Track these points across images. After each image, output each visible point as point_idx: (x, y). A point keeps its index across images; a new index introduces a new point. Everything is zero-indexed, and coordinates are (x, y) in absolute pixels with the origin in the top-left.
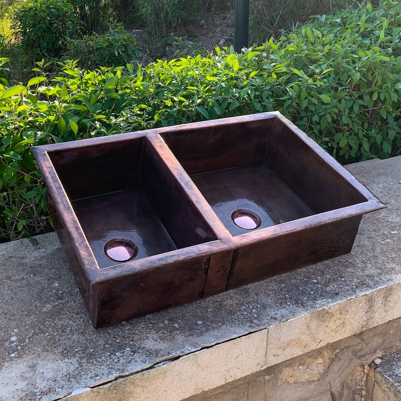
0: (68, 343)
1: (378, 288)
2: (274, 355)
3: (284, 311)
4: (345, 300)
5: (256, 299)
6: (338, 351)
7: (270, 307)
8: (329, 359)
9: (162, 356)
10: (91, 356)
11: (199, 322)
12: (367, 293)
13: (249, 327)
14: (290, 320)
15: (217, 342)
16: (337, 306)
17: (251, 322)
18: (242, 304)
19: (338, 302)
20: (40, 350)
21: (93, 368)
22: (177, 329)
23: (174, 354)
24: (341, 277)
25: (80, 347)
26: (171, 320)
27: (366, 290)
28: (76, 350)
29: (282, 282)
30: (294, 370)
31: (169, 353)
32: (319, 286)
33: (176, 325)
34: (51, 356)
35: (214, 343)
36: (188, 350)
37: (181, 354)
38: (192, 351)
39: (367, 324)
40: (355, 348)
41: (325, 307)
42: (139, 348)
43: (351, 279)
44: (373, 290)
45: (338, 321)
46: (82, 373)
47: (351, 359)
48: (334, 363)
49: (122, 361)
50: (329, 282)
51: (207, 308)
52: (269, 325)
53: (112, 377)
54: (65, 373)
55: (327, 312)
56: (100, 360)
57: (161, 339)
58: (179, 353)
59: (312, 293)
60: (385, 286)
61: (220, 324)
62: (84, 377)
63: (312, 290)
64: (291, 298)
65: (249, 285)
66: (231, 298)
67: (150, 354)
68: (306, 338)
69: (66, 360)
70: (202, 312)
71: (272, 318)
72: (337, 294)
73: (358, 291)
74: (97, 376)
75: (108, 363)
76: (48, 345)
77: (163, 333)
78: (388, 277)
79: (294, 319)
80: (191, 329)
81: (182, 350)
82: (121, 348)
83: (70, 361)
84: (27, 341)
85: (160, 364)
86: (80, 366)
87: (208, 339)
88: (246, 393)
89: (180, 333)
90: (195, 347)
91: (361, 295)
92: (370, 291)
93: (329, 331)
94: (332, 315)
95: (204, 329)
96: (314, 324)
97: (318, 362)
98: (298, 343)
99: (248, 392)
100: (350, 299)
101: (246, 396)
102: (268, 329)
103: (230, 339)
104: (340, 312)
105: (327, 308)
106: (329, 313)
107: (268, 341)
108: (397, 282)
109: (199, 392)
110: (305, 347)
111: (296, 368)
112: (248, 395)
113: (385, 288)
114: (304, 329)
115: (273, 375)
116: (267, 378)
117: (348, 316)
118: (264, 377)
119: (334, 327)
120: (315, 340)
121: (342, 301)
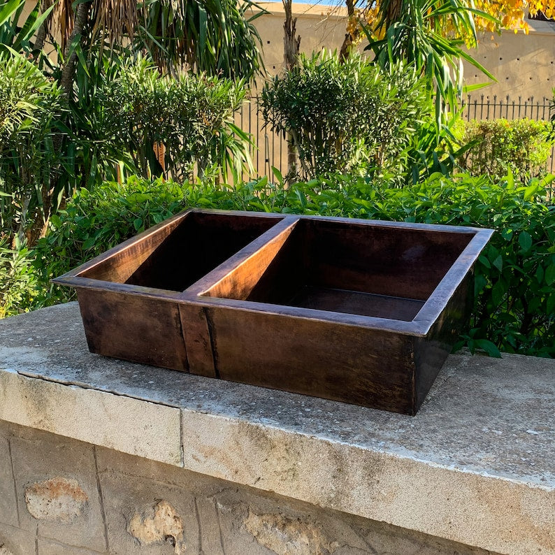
1: (352, 445)
2: (194, 457)
3: (219, 408)
4: (293, 432)
5: (225, 392)
7: (219, 400)
8: (321, 547)
10: (57, 363)
11: (151, 382)
12: (331, 441)
13: (170, 400)
14: (211, 416)
16: (279, 435)
18: (206, 390)
19: (282, 429)
21: (43, 366)
24: (341, 420)
27: (333, 438)
30: (265, 525)
32: (301, 414)
33: (136, 376)
37: (92, 387)
39: (338, 499)
41: (261, 425)
42: (85, 372)
43: (345, 426)
45: (283, 461)
50: (318, 417)
52: (185, 408)
53: (37, 374)
54: (27, 362)
56: (55, 366)
57: (107, 376)
59: (279, 413)
60: (365, 448)
63: (285, 412)
64: (251, 406)
68: (235, 458)
71: (198, 405)
73: (323, 434)
74: (33, 369)
75: (53, 369)
78: (391, 445)
79: (215, 416)
80: (137, 382)
83: (45, 359)
85: (73, 386)
86: (41, 363)
88: (194, 509)
89: (125, 379)
90: (108, 389)
91: (320, 438)
92: (337, 441)
93: (271, 469)
94: (273, 447)
95: (142, 386)
96: (246, 442)
97: (303, 539)
98: (225, 459)
99: (196, 509)
100: (301, 436)
101: (195, 515)
102: (181, 411)
103: (139, 397)
104: (285, 447)
105: (264, 428)
106: (266, 438)
107: (184, 429)
108: (391, 454)
109: (109, 447)
110: (236, 472)
111: (269, 526)
112: (198, 515)
113: (366, 451)
114: (232, 443)
115: (230, 509)
116: (220, 506)
117: (300, 464)
118: (215, 501)
119: (279, 469)
120: (249, 469)
121: (287, 431)
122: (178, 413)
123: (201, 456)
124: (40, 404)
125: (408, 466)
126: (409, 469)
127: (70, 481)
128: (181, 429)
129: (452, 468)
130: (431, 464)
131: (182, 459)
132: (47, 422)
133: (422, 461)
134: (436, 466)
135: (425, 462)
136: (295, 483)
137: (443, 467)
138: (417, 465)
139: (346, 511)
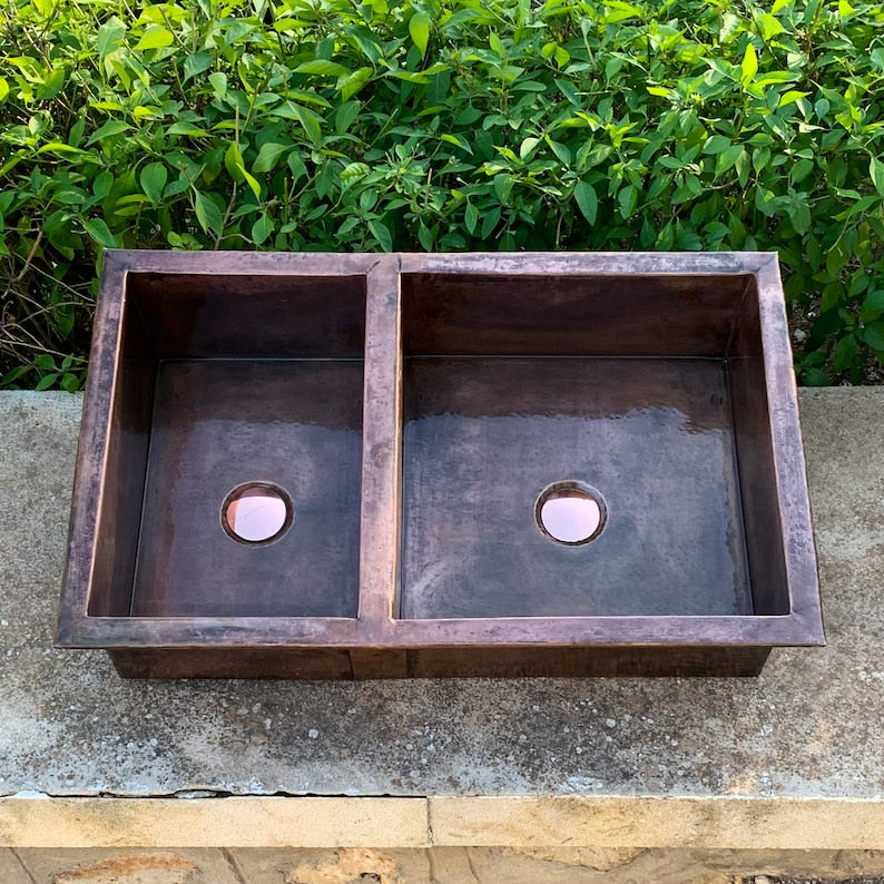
0: (69, 685)
2: (452, 834)
3: (486, 774)
4: (634, 797)
5: (457, 720)
7: (468, 751)
9: (198, 782)
10: (86, 732)
11: (313, 733)
12: (697, 798)
13: (394, 782)
14: (485, 797)
15: (311, 792)
16: (609, 801)
17: (406, 773)
18: (420, 723)
19: (615, 796)
20: (17, 682)
21: (75, 757)
22: (264, 733)
23: (220, 787)
24: (675, 735)
25: (83, 703)
26: (269, 707)
27: (698, 792)
28: (72, 708)
29: (542, 697)
31: (214, 780)
32: (609, 739)
33: (268, 722)
34: (27, 704)
35: (305, 793)
36: (249, 789)
37: (232, 791)
38: (255, 792)
41: (578, 797)
42: (173, 747)
43: (691, 750)
44: (716, 798)
45: (615, 821)
46: (53, 761)
49: (129, 764)
50: (638, 738)
51: (350, 704)
52: (434, 793)
53: (93, 790)
54: (27, 751)
55: (583, 805)
56: (95, 745)
57: (222, 744)
58: (229, 788)
59: (579, 750)
60: (751, 797)
61: (345, 752)
62: (51, 771)
63: (585, 744)
64: (526, 747)
65: (470, 681)
66: (410, 701)
67: (184, 768)
68: (531, 828)
69: (44, 723)
70: (334, 712)
71: (450, 779)
72: (627, 776)
73: (678, 786)
74: (70, 777)
75: (104, 759)
76: (34, 677)
77: (234, 731)
78: (780, 777)
79: (495, 798)
80: (288, 742)
81: (238, 784)
82: (144, 734)
83: (50, 727)
84: (10, 653)
85: (188, 796)
86: (58, 746)
87: (300, 779)
89: (263, 744)
90: (266, 786)
91: (679, 798)
92: (708, 797)
93: (592, 830)
94: (598, 812)
95: (309, 752)
96: (549, 814)
98: (511, 830)
100: (647, 799)
102: (428, 799)
104: (618, 810)
106: (588, 807)
107: (433, 814)
108: (791, 798)
113: (752, 801)
114: (525, 816)
117: (643, 821)
119: (606, 828)
120: (554, 834)
121: (624, 797)
122: (424, 801)
123: (465, 832)
124: (116, 823)
125: (815, 805)
126: (815, 807)
128: (429, 814)
130: (847, 799)
131: (431, 840)
132: (135, 839)
133: (836, 799)
134: (855, 800)
135: (840, 799)
136: (633, 836)
137: (864, 800)
138: (827, 803)
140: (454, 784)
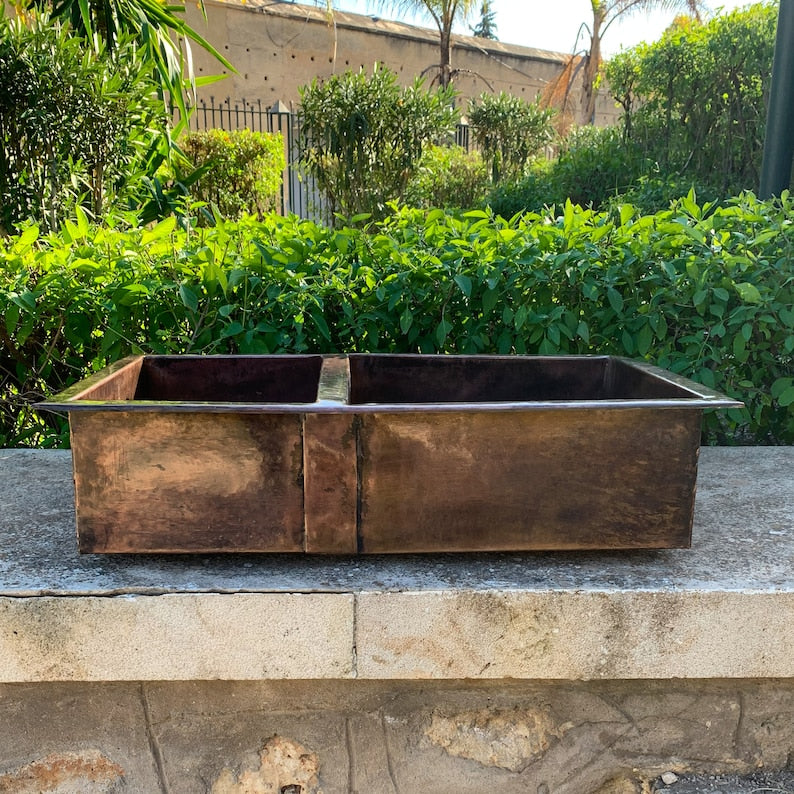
0: (27, 547)
1: (638, 590)
2: (375, 659)
3: (408, 580)
4: (548, 591)
6: (569, 725)
8: (547, 734)
12: (607, 591)
13: (323, 584)
14: (409, 593)
15: (244, 590)
16: (525, 599)
17: (334, 580)
19: (529, 591)
23: (158, 587)
24: (577, 564)
25: (37, 554)
27: (608, 588)
30: (460, 728)
31: (152, 585)
32: (518, 565)
36: (186, 587)
37: (169, 590)
38: (191, 590)
39: (610, 665)
40: (609, 728)
41: (496, 591)
43: (594, 569)
44: (624, 591)
45: (530, 633)
47: (600, 752)
48: (559, 747)
52: (361, 590)
53: (35, 591)
55: (500, 604)
57: (162, 569)
58: (167, 588)
59: (492, 569)
60: (657, 591)
64: (443, 569)
67: (124, 580)
68: (449, 645)
71: (375, 583)
72: (539, 580)
73: (588, 585)
78: (679, 580)
79: (418, 593)
81: (176, 586)
85: (126, 596)
87: (234, 583)
88: (344, 735)
90: (201, 587)
91: (590, 591)
92: (616, 590)
93: (508, 648)
94: (515, 617)
96: (469, 620)
97: (520, 732)
98: (432, 650)
99: (347, 735)
100: (560, 593)
101: (344, 743)
102: (355, 596)
103: (271, 590)
104: (533, 614)
105: (500, 594)
106: (504, 608)
107: (359, 622)
108: (693, 591)
109: (210, 678)
110: (450, 665)
111: (465, 728)
112: (348, 743)
113: (658, 594)
114: (445, 625)
115: (405, 721)
116: (389, 720)
117: (556, 631)
118: (382, 715)
119: (522, 645)
120: (472, 655)
121: (538, 591)
122: (351, 600)
123: (389, 656)
124: (51, 638)
125: (716, 601)
126: (717, 604)
127: (82, 754)
128: (355, 623)
129: (772, 590)
130: (746, 592)
131: (355, 667)
132: (67, 665)
133: (735, 590)
135: (739, 591)
136: (546, 659)
137: (761, 592)
138: (726, 597)
139: (621, 677)
140: (380, 585)
